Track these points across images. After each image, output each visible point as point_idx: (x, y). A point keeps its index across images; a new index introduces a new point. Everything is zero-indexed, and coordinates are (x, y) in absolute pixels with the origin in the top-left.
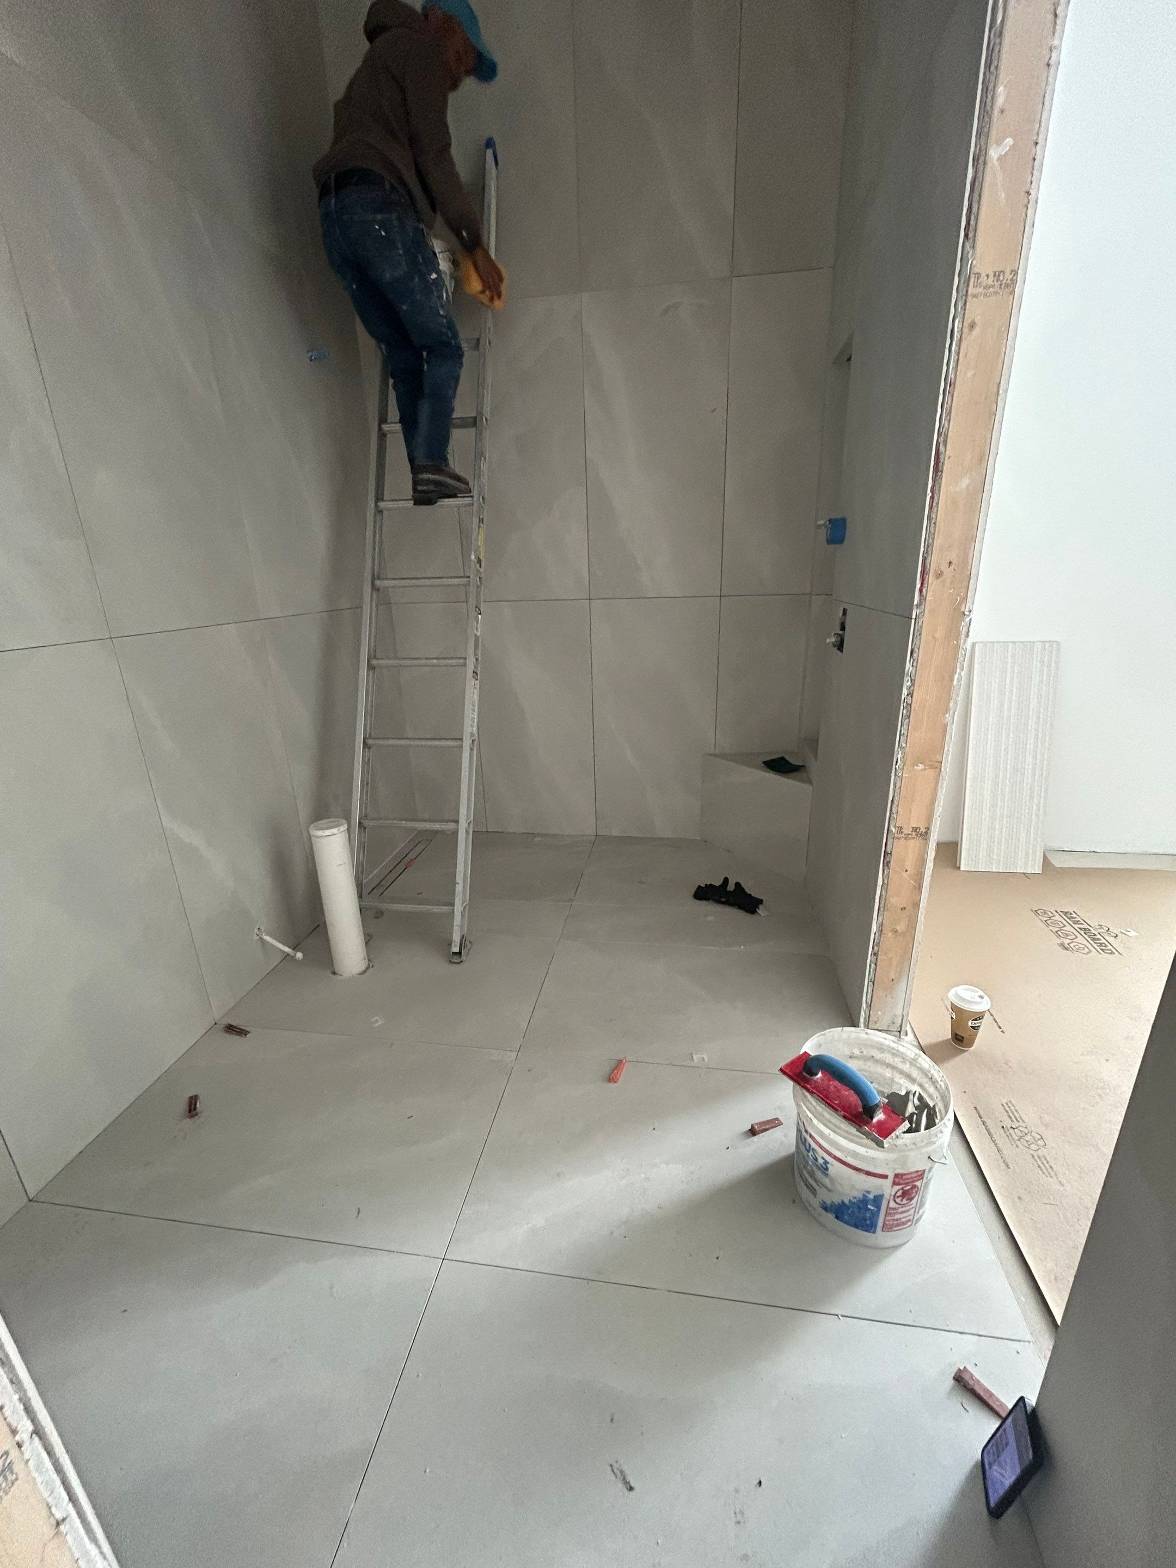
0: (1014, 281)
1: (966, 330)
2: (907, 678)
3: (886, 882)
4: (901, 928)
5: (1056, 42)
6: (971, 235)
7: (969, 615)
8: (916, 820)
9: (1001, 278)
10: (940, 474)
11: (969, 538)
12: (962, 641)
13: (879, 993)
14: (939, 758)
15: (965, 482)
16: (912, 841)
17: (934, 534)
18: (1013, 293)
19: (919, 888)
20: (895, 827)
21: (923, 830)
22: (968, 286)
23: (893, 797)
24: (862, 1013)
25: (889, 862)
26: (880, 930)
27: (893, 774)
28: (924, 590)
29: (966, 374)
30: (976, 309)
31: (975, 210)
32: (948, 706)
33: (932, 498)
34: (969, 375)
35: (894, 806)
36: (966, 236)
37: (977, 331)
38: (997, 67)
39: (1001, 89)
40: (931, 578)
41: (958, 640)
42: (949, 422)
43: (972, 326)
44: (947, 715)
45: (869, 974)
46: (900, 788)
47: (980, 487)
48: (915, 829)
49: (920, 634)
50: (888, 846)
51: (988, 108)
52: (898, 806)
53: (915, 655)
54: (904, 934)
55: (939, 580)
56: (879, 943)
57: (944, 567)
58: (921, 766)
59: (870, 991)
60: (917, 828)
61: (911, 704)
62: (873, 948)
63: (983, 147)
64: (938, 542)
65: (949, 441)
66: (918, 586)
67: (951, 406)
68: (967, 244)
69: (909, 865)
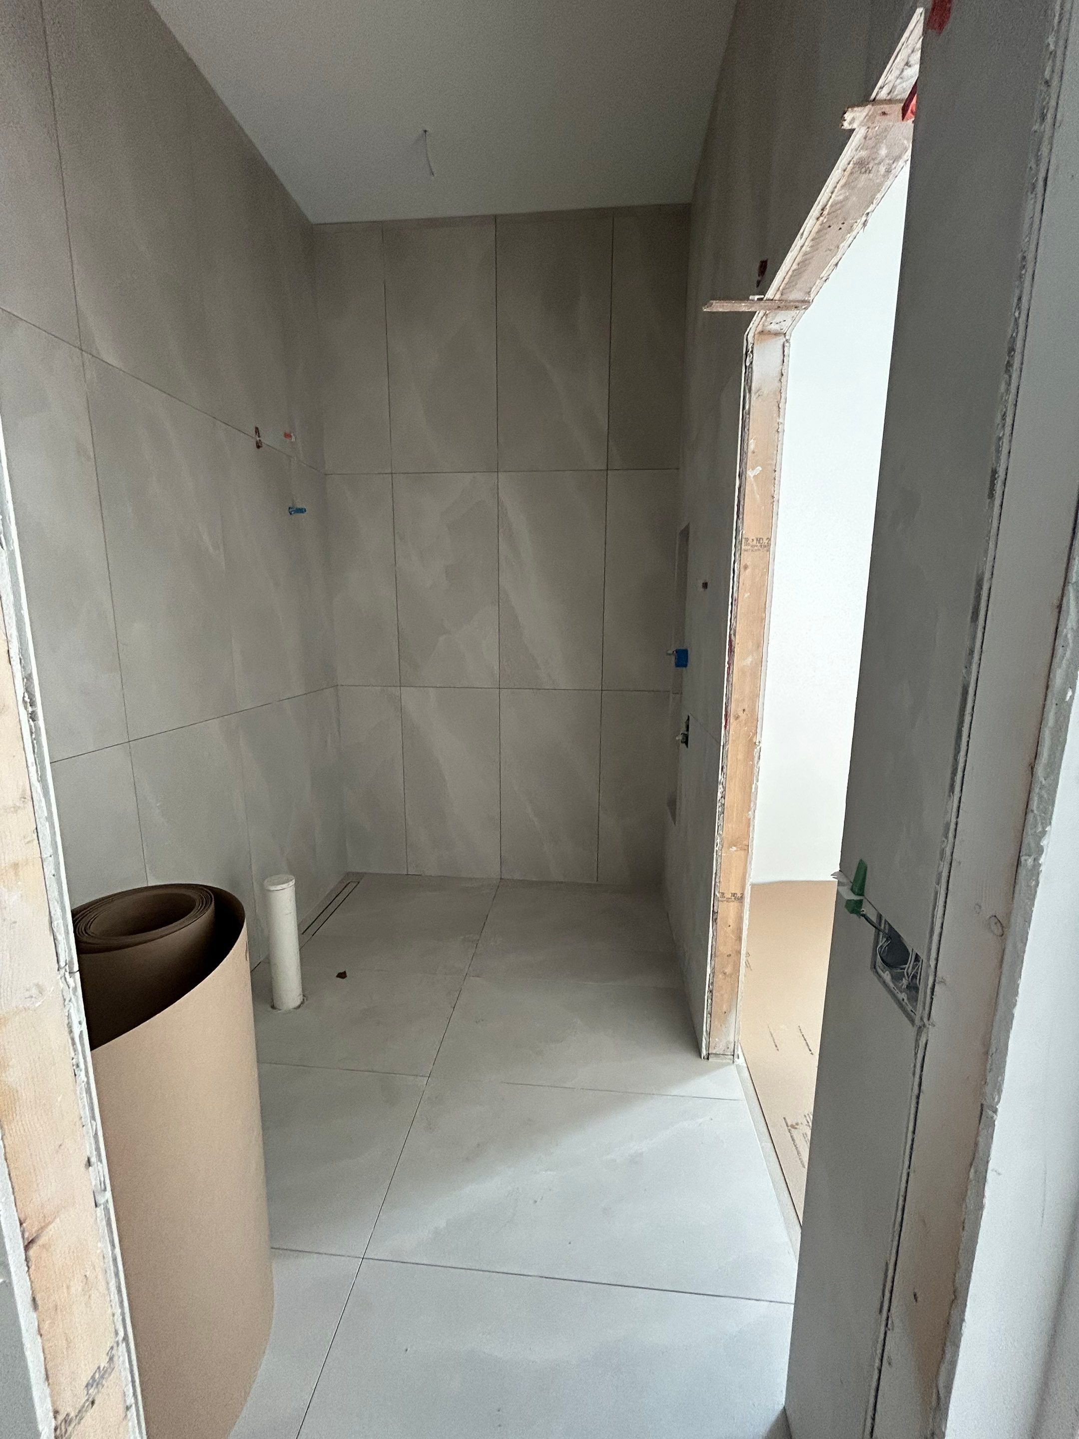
0: (769, 545)
1: (742, 570)
2: (720, 786)
3: (715, 934)
4: (728, 970)
5: (781, 420)
6: (741, 517)
7: (759, 745)
8: (734, 888)
9: (761, 542)
10: (732, 653)
11: (755, 695)
12: (756, 762)
13: (716, 1023)
14: (745, 842)
15: (749, 659)
16: (732, 904)
17: (732, 690)
18: (768, 550)
19: (740, 939)
20: (719, 892)
21: (739, 895)
22: (741, 544)
23: (716, 870)
24: (704, 1040)
25: (716, 919)
26: (713, 973)
27: (715, 854)
28: (728, 727)
29: (744, 595)
30: (747, 558)
31: (742, 503)
32: (750, 806)
33: (729, 668)
34: (746, 595)
35: (718, 877)
36: (738, 516)
37: (748, 570)
38: (748, 430)
39: (751, 441)
40: (732, 720)
41: (753, 760)
42: (736, 622)
43: (746, 567)
44: (750, 813)
45: (707, 1008)
46: (721, 863)
47: (759, 663)
48: (734, 895)
49: (727, 756)
50: (715, 907)
51: (745, 450)
52: (720, 877)
53: (725, 770)
54: (731, 975)
55: (738, 721)
56: (712, 983)
57: (741, 713)
58: (734, 848)
59: (708, 1022)
60: (734, 894)
61: (724, 804)
62: (709, 987)
63: (744, 470)
64: (735, 696)
65: (737, 634)
66: (723, 724)
67: (737, 613)
68: (739, 522)
69: (731, 922)
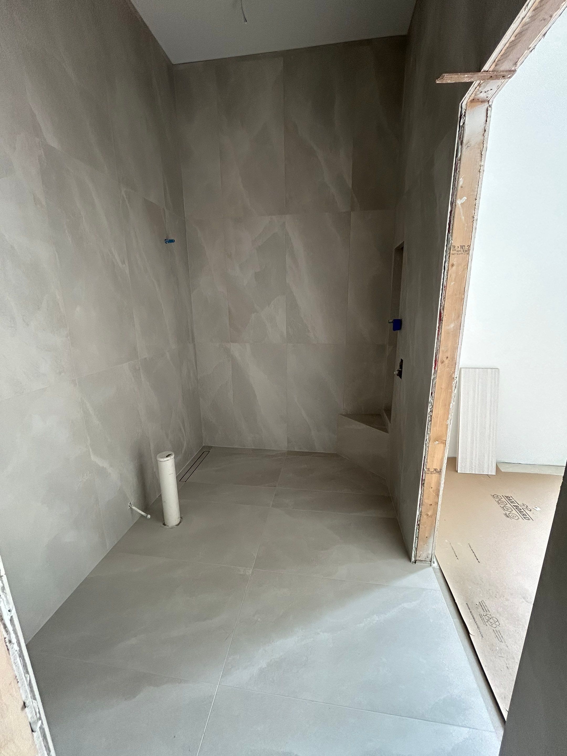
0: (469, 250)
1: (450, 267)
2: (429, 405)
3: (423, 492)
4: (430, 513)
5: (482, 163)
6: (451, 232)
7: (456, 379)
8: (436, 465)
9: (464, 248)
10: (441, 321)
11: (455, 348)
12: (453, 390)
13: (421, 543)
14: (445, 439)
15: (452, 326)
16: (434, 475)
17: (440, 345)
18: (468, 254)
19: (438, 495)
20: (426, 468)
21: (439, 470)
22: (450, 250)
23: (425, 455)
24: (413, 552)
25: (423, 484)
26: (421, 515)
27: (425, 445)
28: (436, 368)
29: (451, 284)
30: (454, 259)
31: (452, 222)
32: (448, 417)
33: (439, 331)
37: (454, 267)
38: (459, 172)
39: (461, 179)
40: (439, 363)
42: (445, 301)
44: (448, 421)
45: (416, 534)
46: (428, 451)
47: (459, 327)
49: (435, 386)
50: (423, 477)
51: (456, 186)
52: (427, 459)
53: (433, 395)
54: (431, 516)
55: (443, 364)
56: (420, 520)
57: (444, 359)
58: (437, 442)
59: (416, 542)
60: (436, 469)
61: (432, 416)
62: (417, 522)
63: (455, 200)
64: (442, 349)
65: (445, 309)
67: (445, 295)
68: (450, 235)
69: (433, 485)
